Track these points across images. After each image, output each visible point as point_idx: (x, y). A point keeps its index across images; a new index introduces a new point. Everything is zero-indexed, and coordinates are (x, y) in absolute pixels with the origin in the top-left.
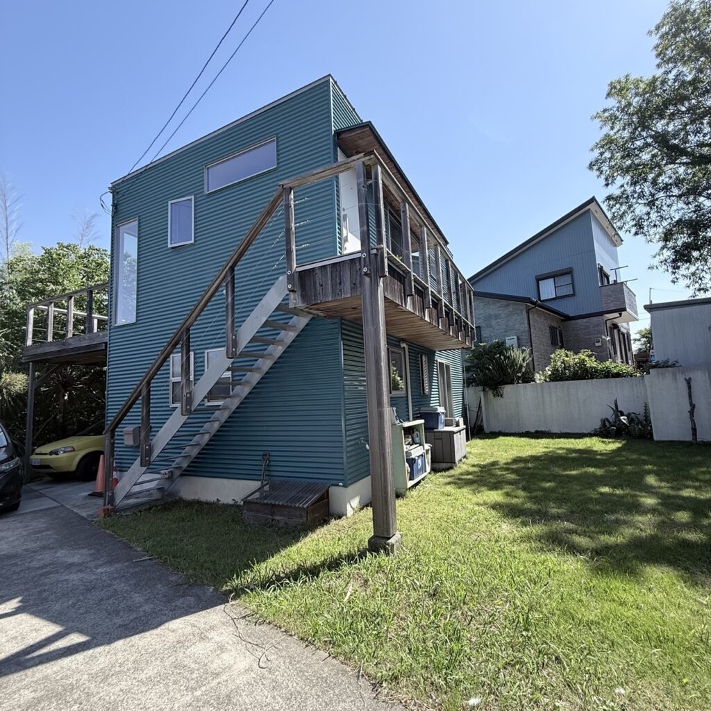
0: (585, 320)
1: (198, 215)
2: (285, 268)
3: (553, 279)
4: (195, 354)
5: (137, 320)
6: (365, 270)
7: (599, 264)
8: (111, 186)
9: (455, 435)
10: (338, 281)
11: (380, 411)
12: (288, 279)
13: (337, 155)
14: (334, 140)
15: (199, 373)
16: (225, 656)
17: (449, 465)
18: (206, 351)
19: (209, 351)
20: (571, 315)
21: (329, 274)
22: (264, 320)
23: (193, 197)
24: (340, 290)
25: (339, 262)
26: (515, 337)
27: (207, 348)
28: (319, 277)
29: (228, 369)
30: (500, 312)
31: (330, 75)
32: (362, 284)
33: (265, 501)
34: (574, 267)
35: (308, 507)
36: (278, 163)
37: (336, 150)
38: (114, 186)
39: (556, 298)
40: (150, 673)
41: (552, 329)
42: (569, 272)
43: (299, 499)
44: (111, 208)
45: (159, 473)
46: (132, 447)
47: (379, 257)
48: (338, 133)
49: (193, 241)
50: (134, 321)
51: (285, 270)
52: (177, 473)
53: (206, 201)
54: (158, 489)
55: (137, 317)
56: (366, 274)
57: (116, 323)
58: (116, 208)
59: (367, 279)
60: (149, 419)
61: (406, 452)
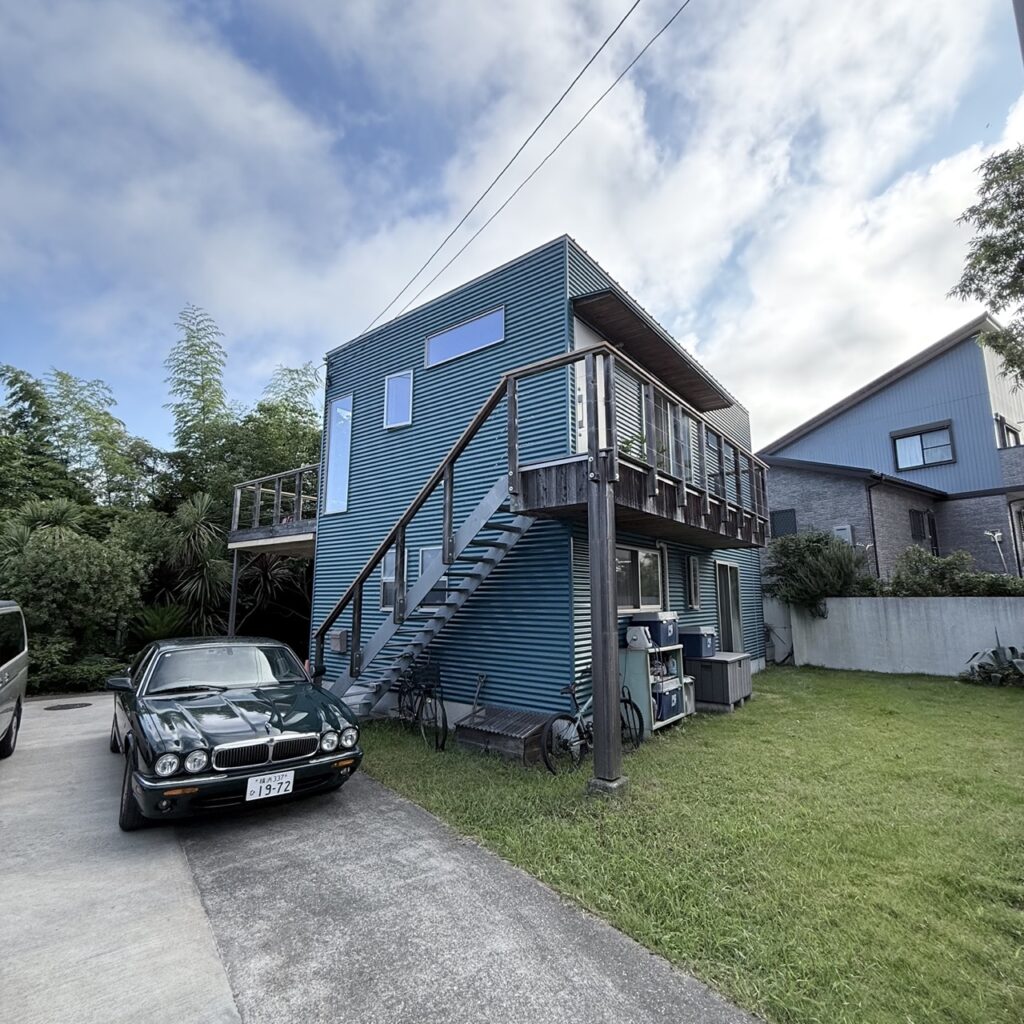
0: (973, 501)
1: (417, 392)
2: (506, 468)
3: (918, 437)
4: (409, 551)
5: (348, 509)
6: (591, 475)
7: (997, 415)
8: (325, 356)
9: (729, 667)
10: (563, 485)
11: (606, 636)
12: (510, 480)
13: (572, 326)
14: (570, 309)
15: (413, 578)
16: (432, 860)
17: (721, 707)
18: (422, 549)
19: (424, 549)
20: (950, 492)
21: (554, 476)
22: (483, 523)
23: (412, 372)
24: (565, 495)
25: (566, 464)
26: (848, 527)
27: (422, 546)
28: (543, 481)
29: (445, 574)
30: (826, 490)
31: (566, 235)
32: (588, 489)
33: (480, 728)
34: (954, 419)
35: (525, 738)
36: (506, 336)
37: (572, 321)
38: (329, 357)
39: (925, 466)
40: (369, 862)
41: (914, 515)
42: (945, 427)
43: (517, 729)
44: (324, 381)
45: (367, 686)
46: (339, 653)
47: (608, 460)
48: (574, 301)
49: (410, 423)
50: (345, 510)
51: (506, 471)
52: (386, 687)
53: (425, 377)
54: (365, 704)
55: (348, 505)
56: (593, 480)
57: (325, 511)
58: (330, 382)
59: (595, 485)
60: (360, 623)
61: (653, 685)
